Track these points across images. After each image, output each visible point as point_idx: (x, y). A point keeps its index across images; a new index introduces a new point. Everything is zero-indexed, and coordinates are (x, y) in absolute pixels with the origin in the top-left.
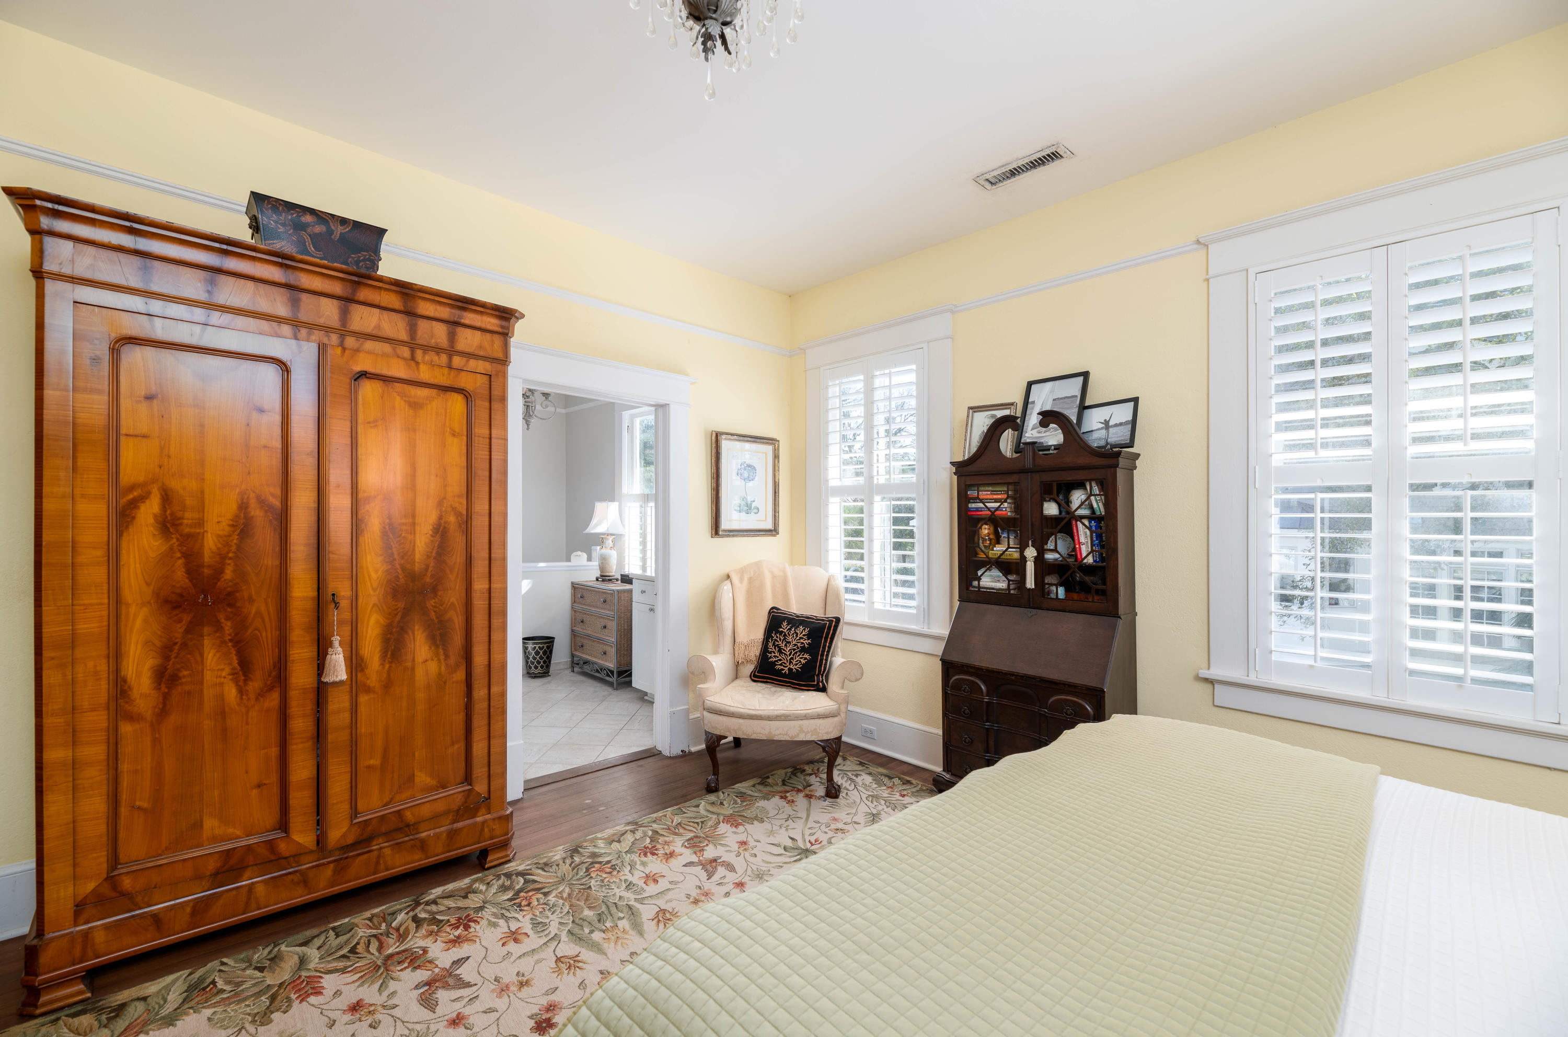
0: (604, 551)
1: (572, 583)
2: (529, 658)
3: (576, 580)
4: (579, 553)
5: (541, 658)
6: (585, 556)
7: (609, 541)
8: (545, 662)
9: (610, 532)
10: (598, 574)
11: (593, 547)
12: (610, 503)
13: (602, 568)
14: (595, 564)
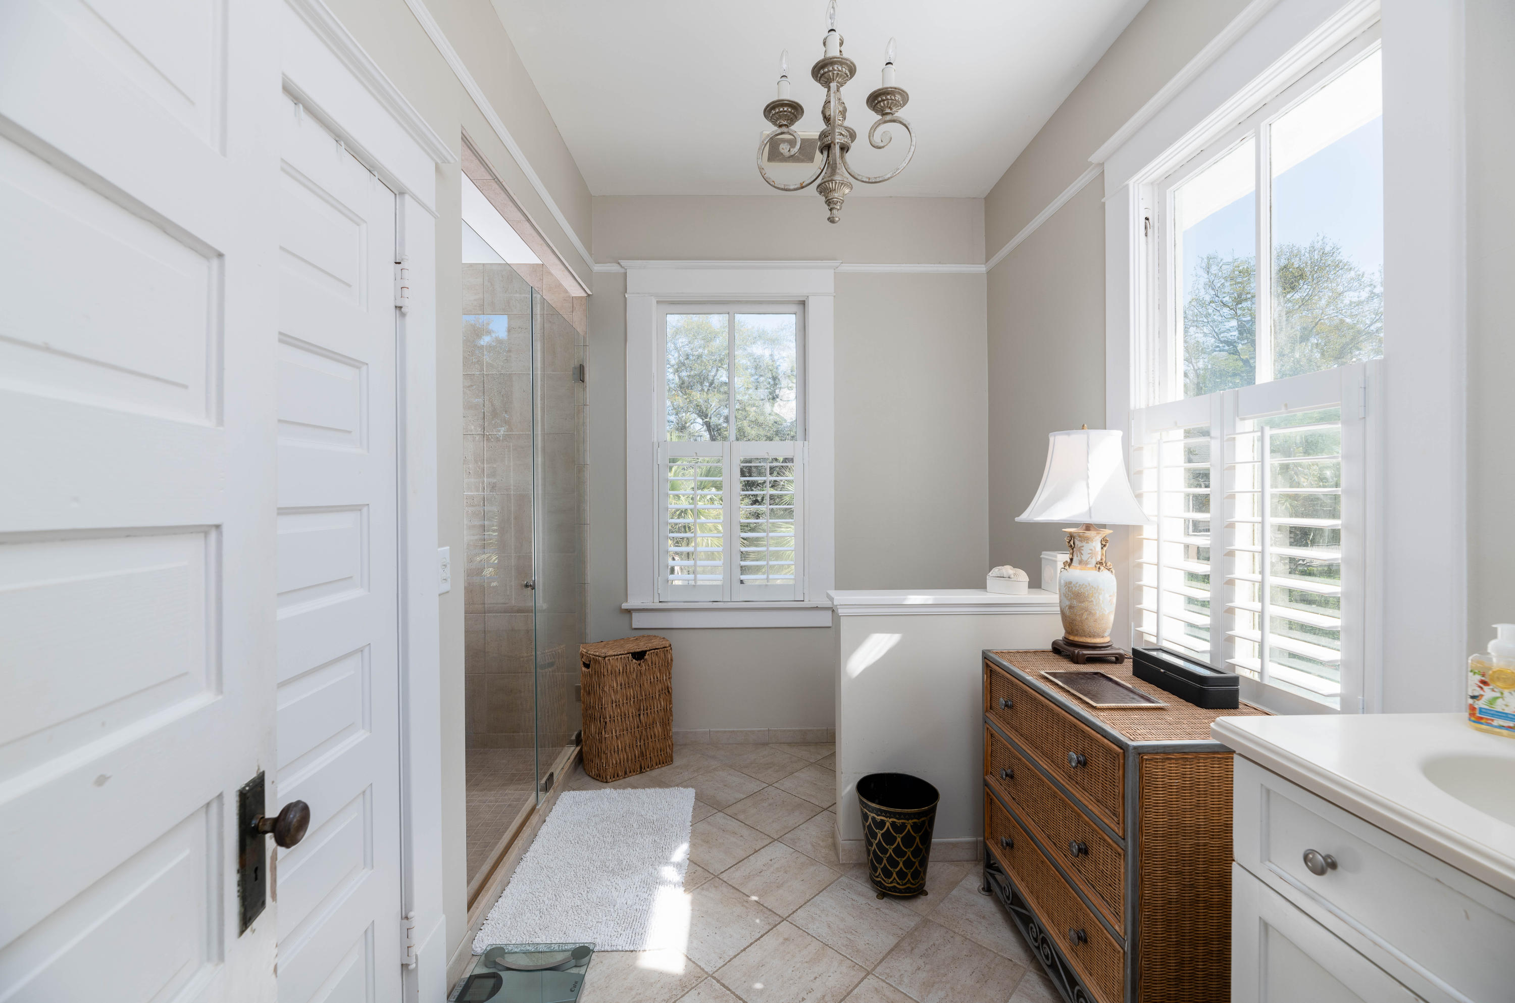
0: (1077, 574)
1: (984, 653)
2: (874, 836)
3: (997, 644)
4: (1008, 570)
5: (898, 851)
6: (1023, 577)
7: (1094, 547)
8: (908, 864)
9: (1096, 519)
10: (1059, 633)
11: (1045, 555)
12: (1094, 434)
13: (1071, 622)
14: (1050, 598)
